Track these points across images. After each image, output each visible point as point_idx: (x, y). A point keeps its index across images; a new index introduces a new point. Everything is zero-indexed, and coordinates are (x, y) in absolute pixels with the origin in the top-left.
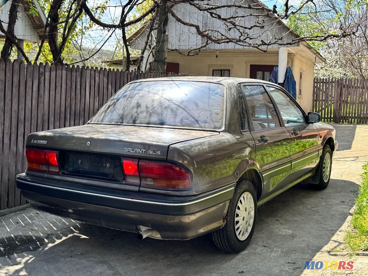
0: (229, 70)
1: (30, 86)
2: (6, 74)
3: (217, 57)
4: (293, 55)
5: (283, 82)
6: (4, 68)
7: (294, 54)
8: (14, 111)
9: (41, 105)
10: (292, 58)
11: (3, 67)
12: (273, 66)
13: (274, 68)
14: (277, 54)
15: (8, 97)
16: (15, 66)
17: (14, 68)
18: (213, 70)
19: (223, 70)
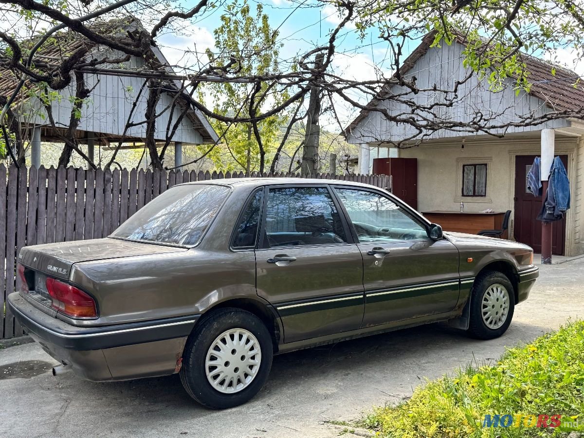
0: (486, 165)
1: (91, 194)
2: (58, 182)
3: (463, 147)
4: (578, 138)
5: (547, 180)
6: (55, 175)
7: (580, 137)
8: (69, 223)
9: (108, 215)
10: (578, 143)
11: (53, 175)
12: (534, 157)
13: (535, 160)
14: (538, 140)
15: (61, 207)
16: (69, 173)
17: (69, 176)
18: (464, 166)
19: (477, 165)
